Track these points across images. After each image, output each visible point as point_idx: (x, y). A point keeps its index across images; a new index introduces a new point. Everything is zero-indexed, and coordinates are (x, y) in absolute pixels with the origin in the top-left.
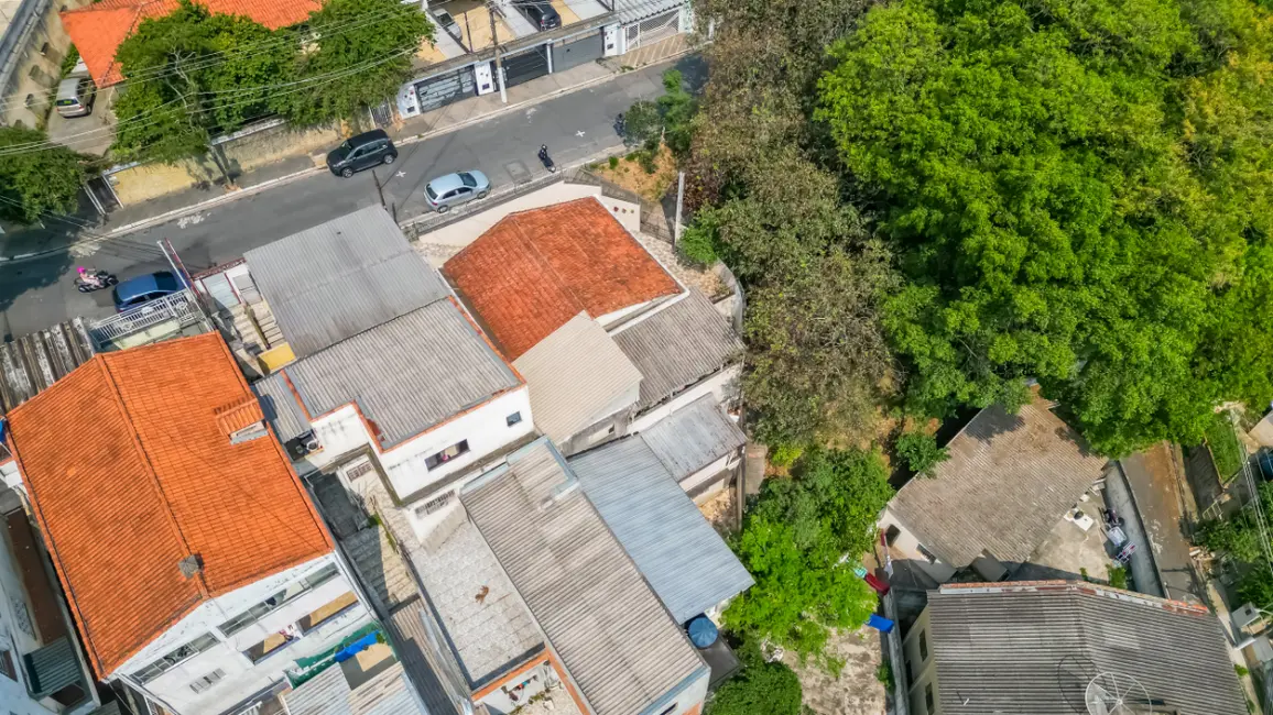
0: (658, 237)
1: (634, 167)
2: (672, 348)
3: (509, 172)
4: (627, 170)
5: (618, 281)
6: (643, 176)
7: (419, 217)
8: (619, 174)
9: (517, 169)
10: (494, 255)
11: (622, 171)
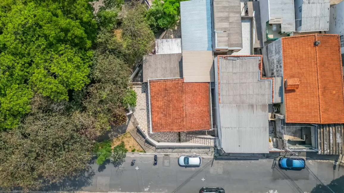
0: (135, 119)
1: (127, 147)
2: (163, 66)
3: (170, 162)
4: (130, 147)
5: (167, 91)
6: (125, 143)
7: (206, 157)
8: (134, 147)
9: (166, 163)
10: (196, 121)
11: (132, 147)
